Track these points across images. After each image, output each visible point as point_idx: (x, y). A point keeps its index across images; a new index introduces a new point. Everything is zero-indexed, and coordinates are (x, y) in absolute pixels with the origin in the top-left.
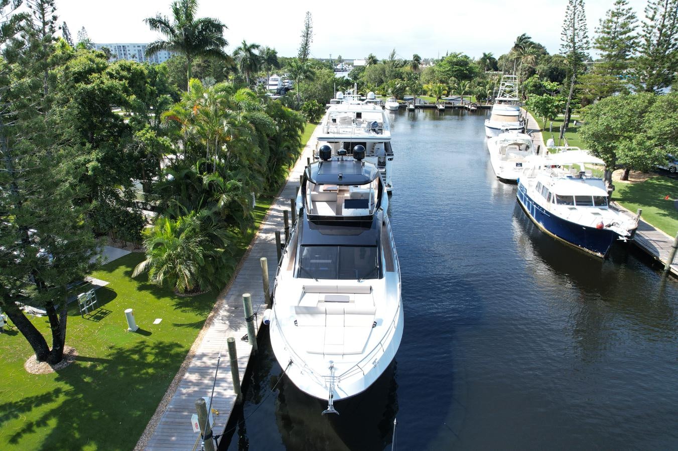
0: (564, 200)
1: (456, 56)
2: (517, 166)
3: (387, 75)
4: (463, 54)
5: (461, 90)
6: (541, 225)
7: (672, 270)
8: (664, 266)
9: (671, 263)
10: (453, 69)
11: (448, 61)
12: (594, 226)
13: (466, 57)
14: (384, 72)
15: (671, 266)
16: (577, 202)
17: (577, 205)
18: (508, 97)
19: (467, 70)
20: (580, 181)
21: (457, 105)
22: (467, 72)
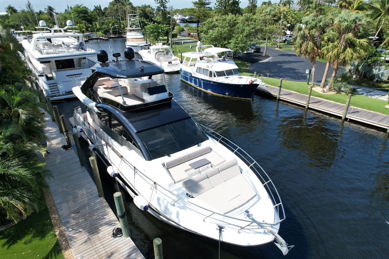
0: (220, 74)
1: (79, 7)
2: (169, 64)
3: (31, 21)
4: (83, 6)
5: (94, 28)
6: (209, 91)
7: (280, 98)
8: (277, 97)
9: (280, 95)
10: (80, 16)
11: (74, 10)
12: (248, 83)
13: (85, 7)
14: (28, 19)
15: (280, 96)
16: (227, 74)
17: (227, 75)
18: (134, 27)
19: (89, 16)
20: (224, 62)
21: (94, 38)
22: (90, 18)
